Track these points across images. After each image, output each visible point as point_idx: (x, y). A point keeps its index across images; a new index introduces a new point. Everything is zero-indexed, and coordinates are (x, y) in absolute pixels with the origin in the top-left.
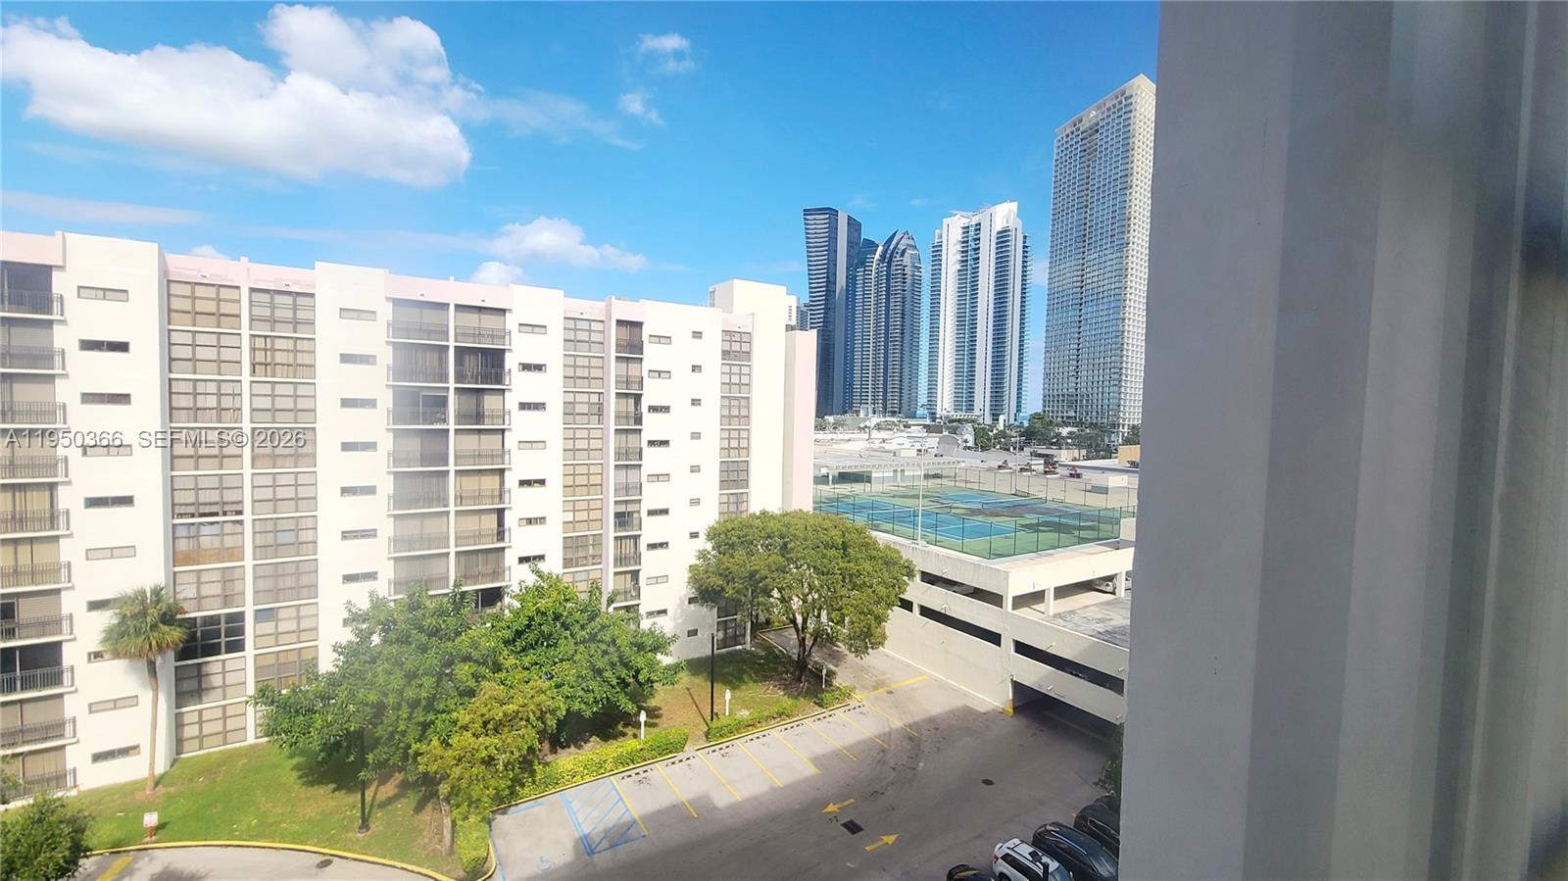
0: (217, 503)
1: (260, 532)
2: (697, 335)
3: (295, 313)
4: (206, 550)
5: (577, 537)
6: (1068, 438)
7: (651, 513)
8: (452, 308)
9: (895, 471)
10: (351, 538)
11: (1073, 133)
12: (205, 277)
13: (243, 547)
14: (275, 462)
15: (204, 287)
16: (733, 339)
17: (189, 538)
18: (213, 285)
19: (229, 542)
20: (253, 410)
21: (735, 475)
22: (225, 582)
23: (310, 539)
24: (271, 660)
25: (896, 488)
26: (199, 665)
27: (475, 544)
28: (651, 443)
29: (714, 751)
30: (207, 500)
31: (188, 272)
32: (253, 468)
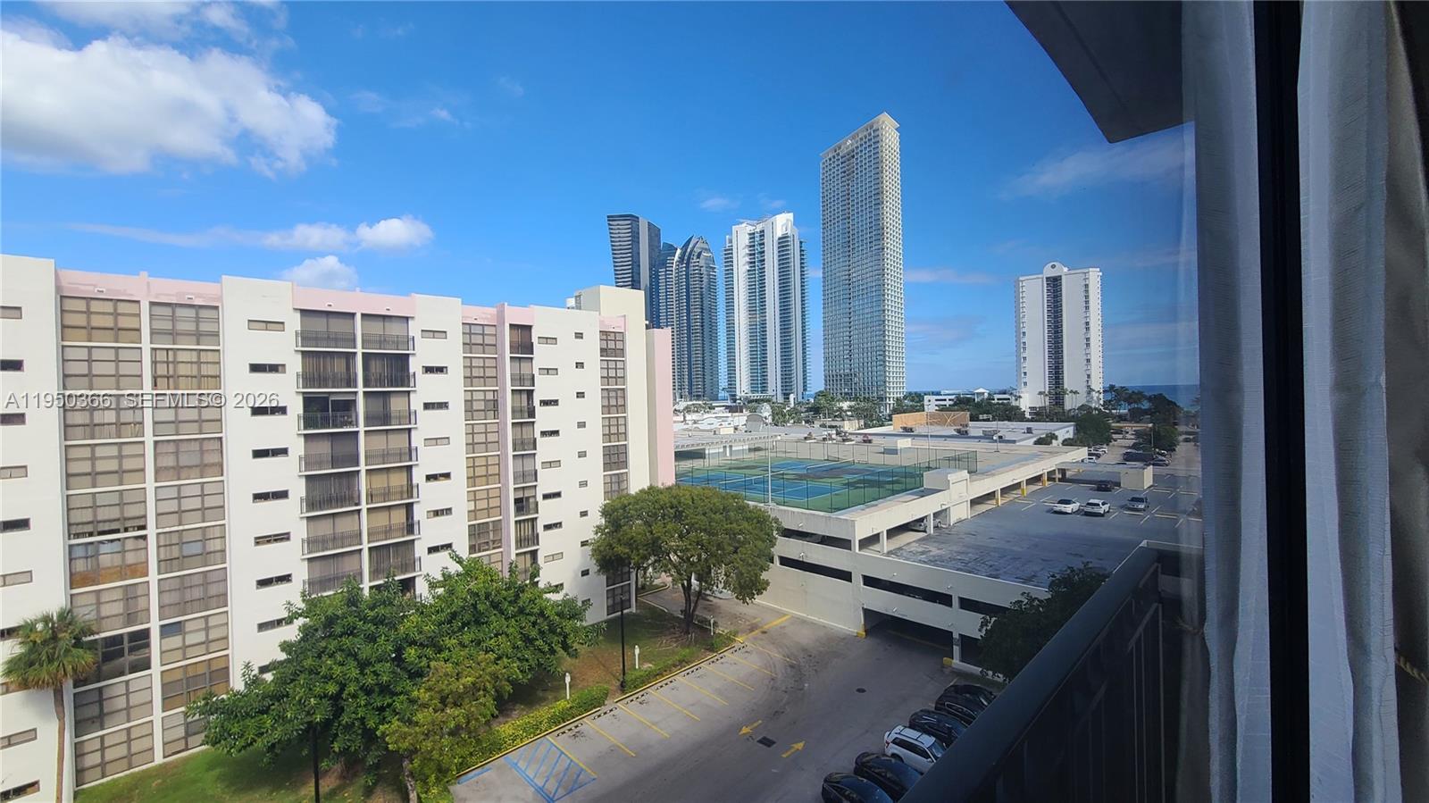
0: (118, 520)
1: (165, 546)
2: (579, 336)
3: (197, 325)
4: (103, 569)
5: (479, 524)
6: (849, 411)
7: (546, 497)
8: (358, 317)
9: (725, 447)
10: (263, 543)
11: (834, 157)
12: (102, 291)
13: (147, 562)
14: (179, 474)
15: (101, 302)
16: (609, 338)
17: (87, 558)
18: (111, 300)
19: (131, 558)
20: (155, 423)
21: (615, 458)
22: (127, 599)
23: (218, 548)
24: (179, 675)
25: (729, 462)
26: (100, 690)
27: (386, 539)
28: (544, 434)
29: (632, 700)
30: (106, 518)
31: (82, 288)
32: (156, 481)
